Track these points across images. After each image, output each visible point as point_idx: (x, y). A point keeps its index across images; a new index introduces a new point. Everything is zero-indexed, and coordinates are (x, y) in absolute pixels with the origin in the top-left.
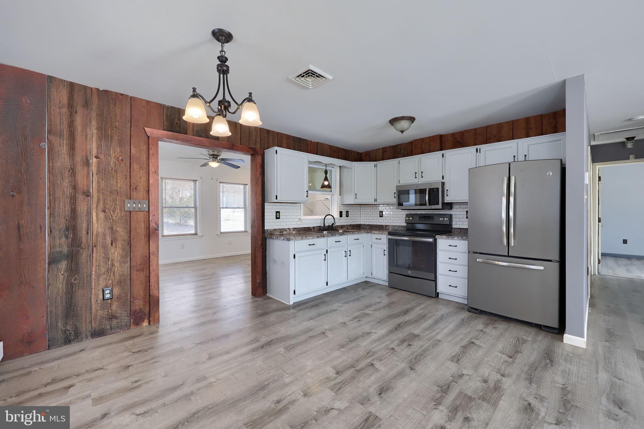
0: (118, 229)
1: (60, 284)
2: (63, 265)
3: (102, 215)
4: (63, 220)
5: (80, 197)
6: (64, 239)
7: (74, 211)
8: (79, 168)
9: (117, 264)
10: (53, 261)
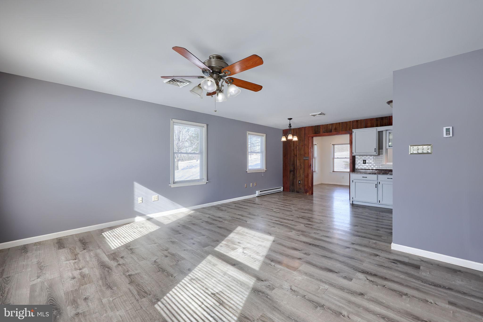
0: (302, 165)
1: (291, 178)
2: (292, 173)
3: (299, 161)
4: (292, 162)
5: (295, 156)
6: (292, 167)
7: (294, 160)
8: (295, 149)
9: (302, 175)
10: (290, 172)
